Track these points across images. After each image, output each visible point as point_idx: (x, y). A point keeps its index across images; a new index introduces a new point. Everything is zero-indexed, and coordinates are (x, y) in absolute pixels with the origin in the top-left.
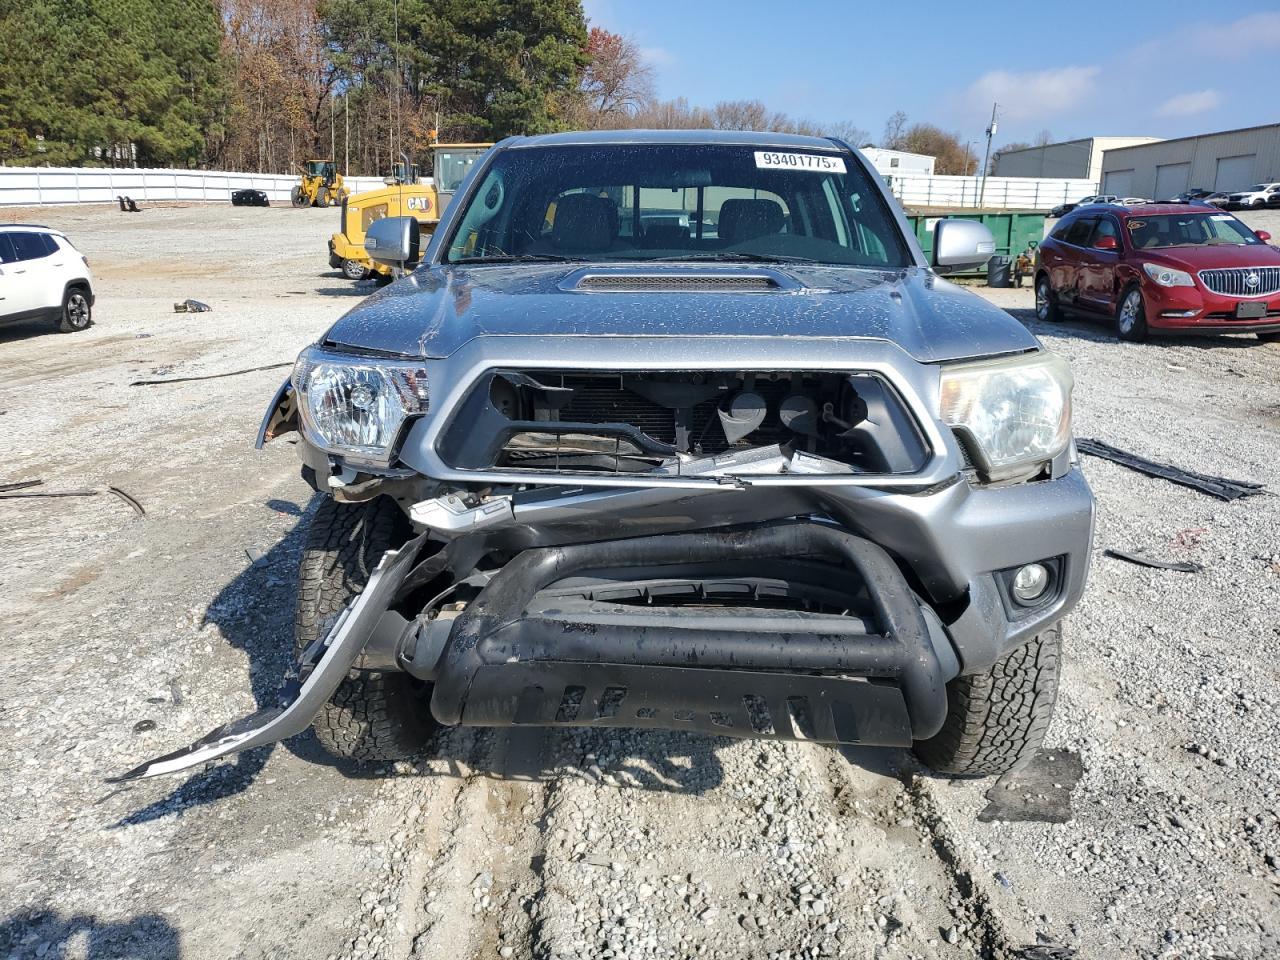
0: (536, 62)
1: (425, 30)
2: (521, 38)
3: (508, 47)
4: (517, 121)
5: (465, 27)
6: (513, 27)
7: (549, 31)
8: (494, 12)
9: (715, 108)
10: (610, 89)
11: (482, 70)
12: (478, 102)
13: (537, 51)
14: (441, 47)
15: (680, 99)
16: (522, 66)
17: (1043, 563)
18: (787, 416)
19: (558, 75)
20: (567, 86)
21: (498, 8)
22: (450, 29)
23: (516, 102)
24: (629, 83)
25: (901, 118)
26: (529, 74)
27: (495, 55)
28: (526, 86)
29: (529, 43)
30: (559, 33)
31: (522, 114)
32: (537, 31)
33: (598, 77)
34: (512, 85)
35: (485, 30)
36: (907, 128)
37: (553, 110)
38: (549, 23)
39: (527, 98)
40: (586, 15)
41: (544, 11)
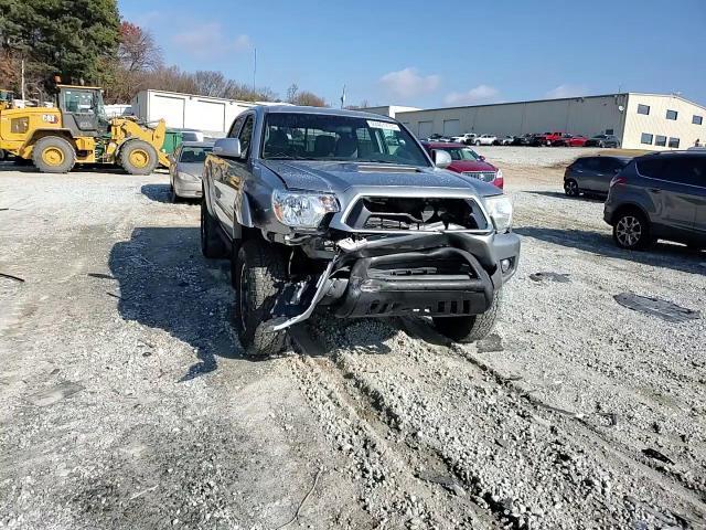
0: (89, 37)
1: (14, 10)
2: (80, 22)
3: (71, 26)
4: (79, 71)
5: (41, 11)
6: (74, 15)
7: (98, 20)
8: (61, 4)
9: (195, 73)
10: (136, 57)
11: (53, 38)
12: (49, 56)
13: (91, 31)
14: (25, 21)
15: (175, 67)
16: (81, 38)
17: (509, 259)
18: (439, 214)
19: (104, 46)
20: (110, 53)
21: (64, 3)
22: (30, 11)
23: (78, 59)
24: (148, 55)
25: (295, 88)
26: (86, 44)
27: (63, 30)
28: (84, 50)
29: (85, 26)
30: (105, 22)
31: (82, 67)
32: (89, 19)
33: (128, 50)
34: (75, 50)
35: (55, 14)
36: (298, 93)
37: (101, 67)
38: (98, 15)
39: (85, 57)
40: (120, 14)
41: (95, 8)
